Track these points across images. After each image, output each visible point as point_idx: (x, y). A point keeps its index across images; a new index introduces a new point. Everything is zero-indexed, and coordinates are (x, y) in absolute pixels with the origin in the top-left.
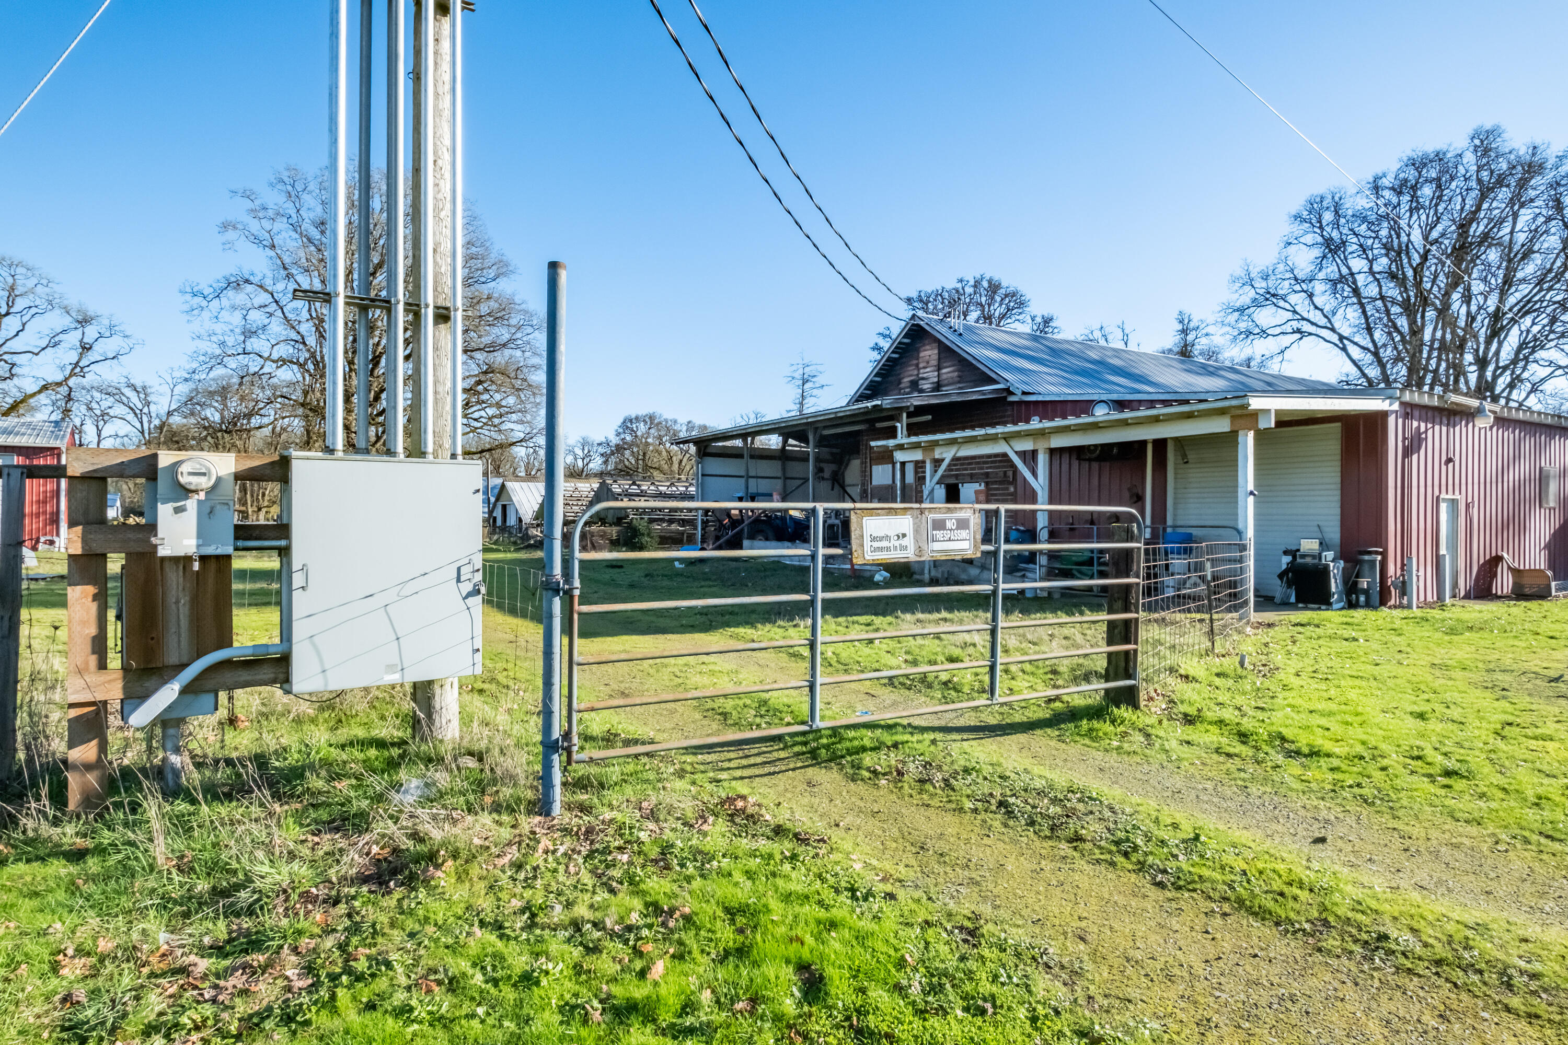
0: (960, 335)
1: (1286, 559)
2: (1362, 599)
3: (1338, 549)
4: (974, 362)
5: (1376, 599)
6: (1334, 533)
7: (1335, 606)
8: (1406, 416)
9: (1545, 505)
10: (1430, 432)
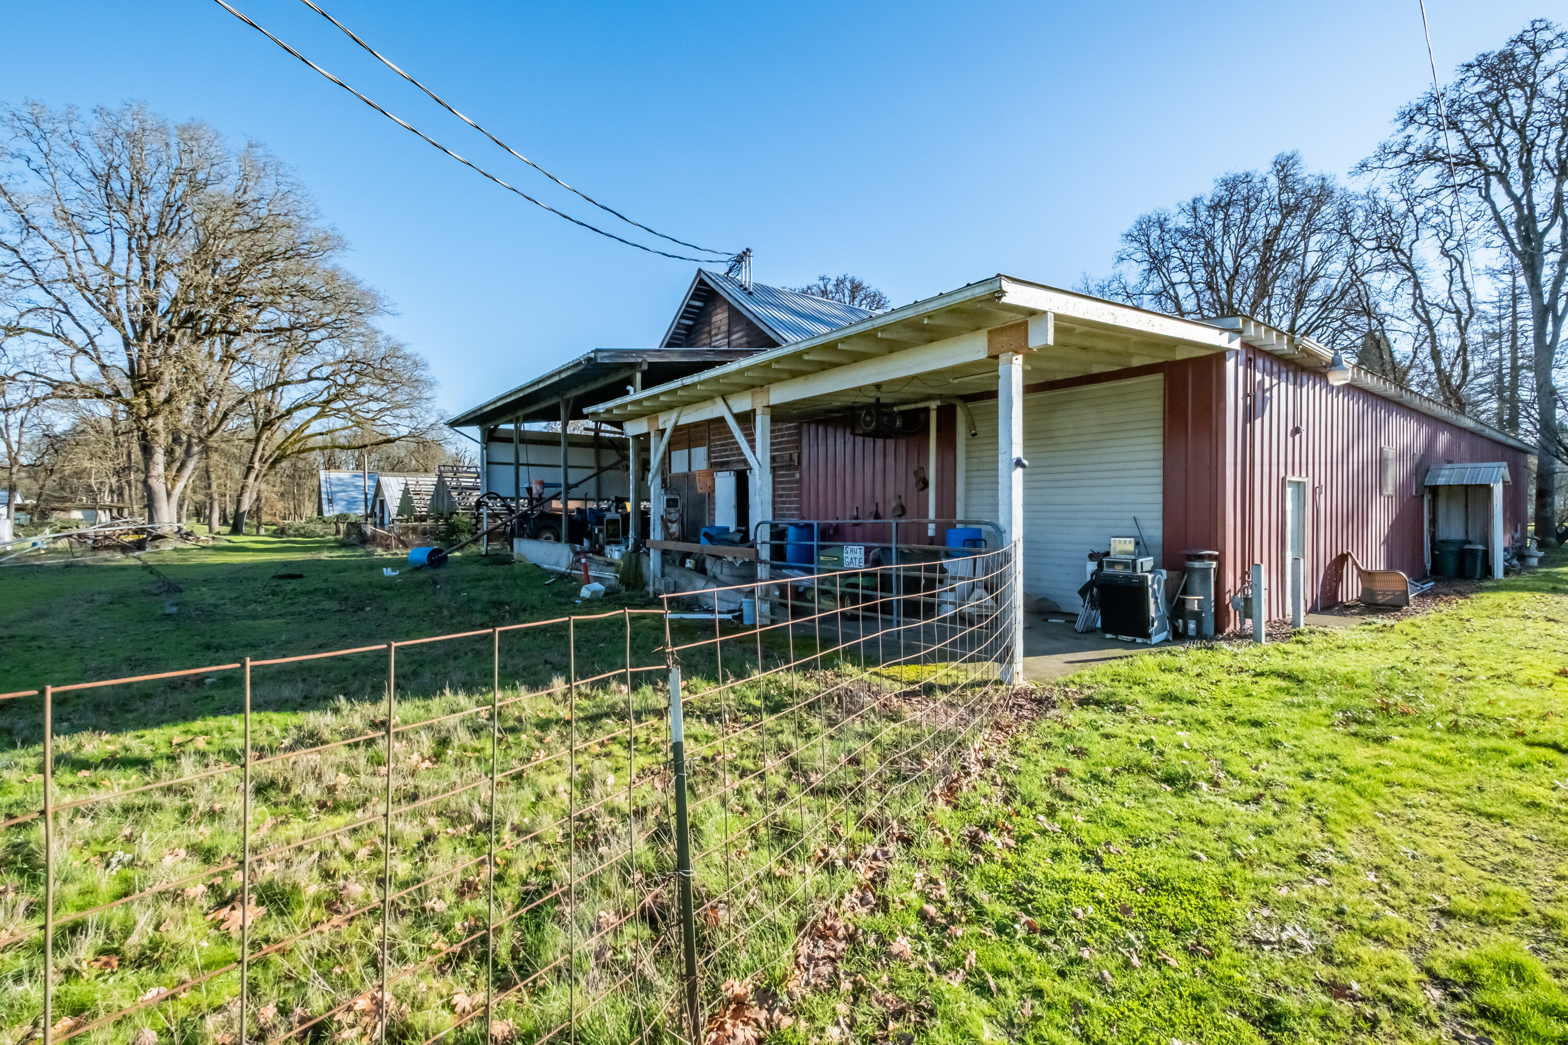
0: (750, 293)
1: (1092, 566)
2: (1192, 625)
3: (1159, 551)
4: (755, 321)
5: (1209, 627)
6: (1154, 530)
7: (1156, 639)
8: (1250, 363)
9: (1385, 493)
10: (1275, 389)
